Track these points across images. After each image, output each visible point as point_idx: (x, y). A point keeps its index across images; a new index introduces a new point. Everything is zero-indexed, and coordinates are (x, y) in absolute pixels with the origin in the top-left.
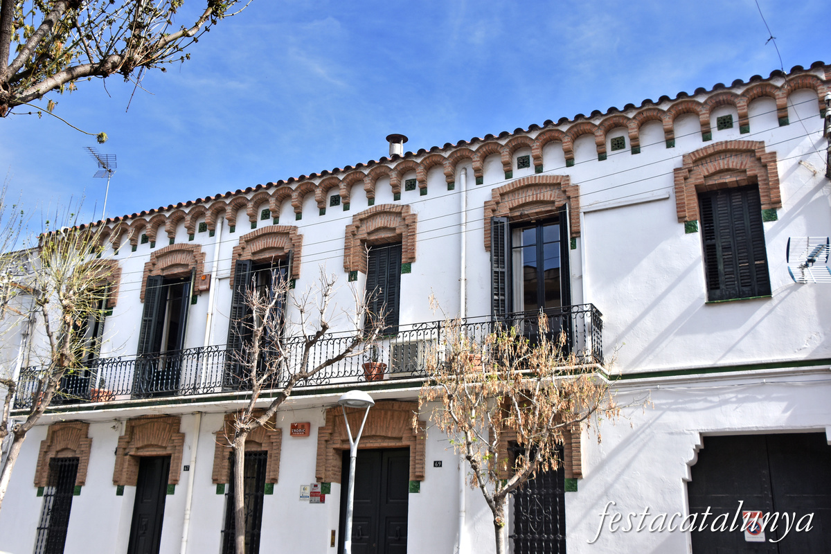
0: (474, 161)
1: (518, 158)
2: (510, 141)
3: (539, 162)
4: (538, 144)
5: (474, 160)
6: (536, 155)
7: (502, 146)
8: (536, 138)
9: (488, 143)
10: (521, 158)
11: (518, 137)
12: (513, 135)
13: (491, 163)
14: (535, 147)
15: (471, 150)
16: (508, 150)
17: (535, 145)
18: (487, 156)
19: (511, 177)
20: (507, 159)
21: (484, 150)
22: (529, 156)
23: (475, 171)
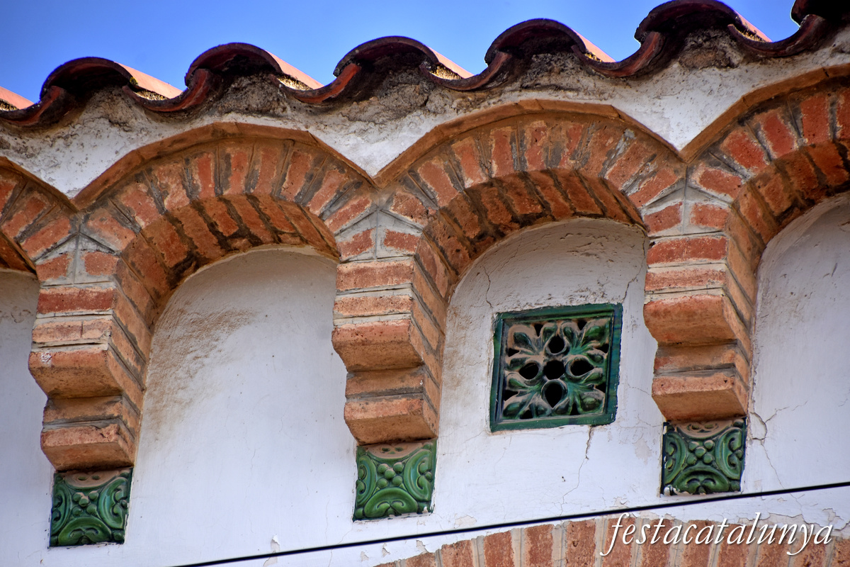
0: (59, 303)
1: (503, 323)
2: (440, 141)
3: (714, 384)
4: (721, 202)
5: (53, 285)
6: (688, 312)
7: (360, 181)
8: (707, 146)
9: (219, 136)
10: (535, 318)
11: (521, 114)
12: (477, 86)
13: (231, 341)
14: (687, 229)
15: (31, 185)
16: (411, 228)
17: (688, 205)
18: (195, 260)
19: (420, 506)
20: (396, 321)
21: (176, 199)
22: (613, 313)
23: (56, 399)
